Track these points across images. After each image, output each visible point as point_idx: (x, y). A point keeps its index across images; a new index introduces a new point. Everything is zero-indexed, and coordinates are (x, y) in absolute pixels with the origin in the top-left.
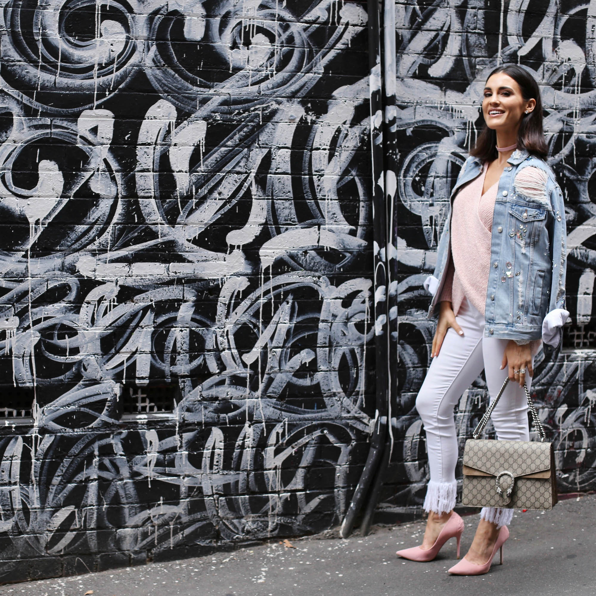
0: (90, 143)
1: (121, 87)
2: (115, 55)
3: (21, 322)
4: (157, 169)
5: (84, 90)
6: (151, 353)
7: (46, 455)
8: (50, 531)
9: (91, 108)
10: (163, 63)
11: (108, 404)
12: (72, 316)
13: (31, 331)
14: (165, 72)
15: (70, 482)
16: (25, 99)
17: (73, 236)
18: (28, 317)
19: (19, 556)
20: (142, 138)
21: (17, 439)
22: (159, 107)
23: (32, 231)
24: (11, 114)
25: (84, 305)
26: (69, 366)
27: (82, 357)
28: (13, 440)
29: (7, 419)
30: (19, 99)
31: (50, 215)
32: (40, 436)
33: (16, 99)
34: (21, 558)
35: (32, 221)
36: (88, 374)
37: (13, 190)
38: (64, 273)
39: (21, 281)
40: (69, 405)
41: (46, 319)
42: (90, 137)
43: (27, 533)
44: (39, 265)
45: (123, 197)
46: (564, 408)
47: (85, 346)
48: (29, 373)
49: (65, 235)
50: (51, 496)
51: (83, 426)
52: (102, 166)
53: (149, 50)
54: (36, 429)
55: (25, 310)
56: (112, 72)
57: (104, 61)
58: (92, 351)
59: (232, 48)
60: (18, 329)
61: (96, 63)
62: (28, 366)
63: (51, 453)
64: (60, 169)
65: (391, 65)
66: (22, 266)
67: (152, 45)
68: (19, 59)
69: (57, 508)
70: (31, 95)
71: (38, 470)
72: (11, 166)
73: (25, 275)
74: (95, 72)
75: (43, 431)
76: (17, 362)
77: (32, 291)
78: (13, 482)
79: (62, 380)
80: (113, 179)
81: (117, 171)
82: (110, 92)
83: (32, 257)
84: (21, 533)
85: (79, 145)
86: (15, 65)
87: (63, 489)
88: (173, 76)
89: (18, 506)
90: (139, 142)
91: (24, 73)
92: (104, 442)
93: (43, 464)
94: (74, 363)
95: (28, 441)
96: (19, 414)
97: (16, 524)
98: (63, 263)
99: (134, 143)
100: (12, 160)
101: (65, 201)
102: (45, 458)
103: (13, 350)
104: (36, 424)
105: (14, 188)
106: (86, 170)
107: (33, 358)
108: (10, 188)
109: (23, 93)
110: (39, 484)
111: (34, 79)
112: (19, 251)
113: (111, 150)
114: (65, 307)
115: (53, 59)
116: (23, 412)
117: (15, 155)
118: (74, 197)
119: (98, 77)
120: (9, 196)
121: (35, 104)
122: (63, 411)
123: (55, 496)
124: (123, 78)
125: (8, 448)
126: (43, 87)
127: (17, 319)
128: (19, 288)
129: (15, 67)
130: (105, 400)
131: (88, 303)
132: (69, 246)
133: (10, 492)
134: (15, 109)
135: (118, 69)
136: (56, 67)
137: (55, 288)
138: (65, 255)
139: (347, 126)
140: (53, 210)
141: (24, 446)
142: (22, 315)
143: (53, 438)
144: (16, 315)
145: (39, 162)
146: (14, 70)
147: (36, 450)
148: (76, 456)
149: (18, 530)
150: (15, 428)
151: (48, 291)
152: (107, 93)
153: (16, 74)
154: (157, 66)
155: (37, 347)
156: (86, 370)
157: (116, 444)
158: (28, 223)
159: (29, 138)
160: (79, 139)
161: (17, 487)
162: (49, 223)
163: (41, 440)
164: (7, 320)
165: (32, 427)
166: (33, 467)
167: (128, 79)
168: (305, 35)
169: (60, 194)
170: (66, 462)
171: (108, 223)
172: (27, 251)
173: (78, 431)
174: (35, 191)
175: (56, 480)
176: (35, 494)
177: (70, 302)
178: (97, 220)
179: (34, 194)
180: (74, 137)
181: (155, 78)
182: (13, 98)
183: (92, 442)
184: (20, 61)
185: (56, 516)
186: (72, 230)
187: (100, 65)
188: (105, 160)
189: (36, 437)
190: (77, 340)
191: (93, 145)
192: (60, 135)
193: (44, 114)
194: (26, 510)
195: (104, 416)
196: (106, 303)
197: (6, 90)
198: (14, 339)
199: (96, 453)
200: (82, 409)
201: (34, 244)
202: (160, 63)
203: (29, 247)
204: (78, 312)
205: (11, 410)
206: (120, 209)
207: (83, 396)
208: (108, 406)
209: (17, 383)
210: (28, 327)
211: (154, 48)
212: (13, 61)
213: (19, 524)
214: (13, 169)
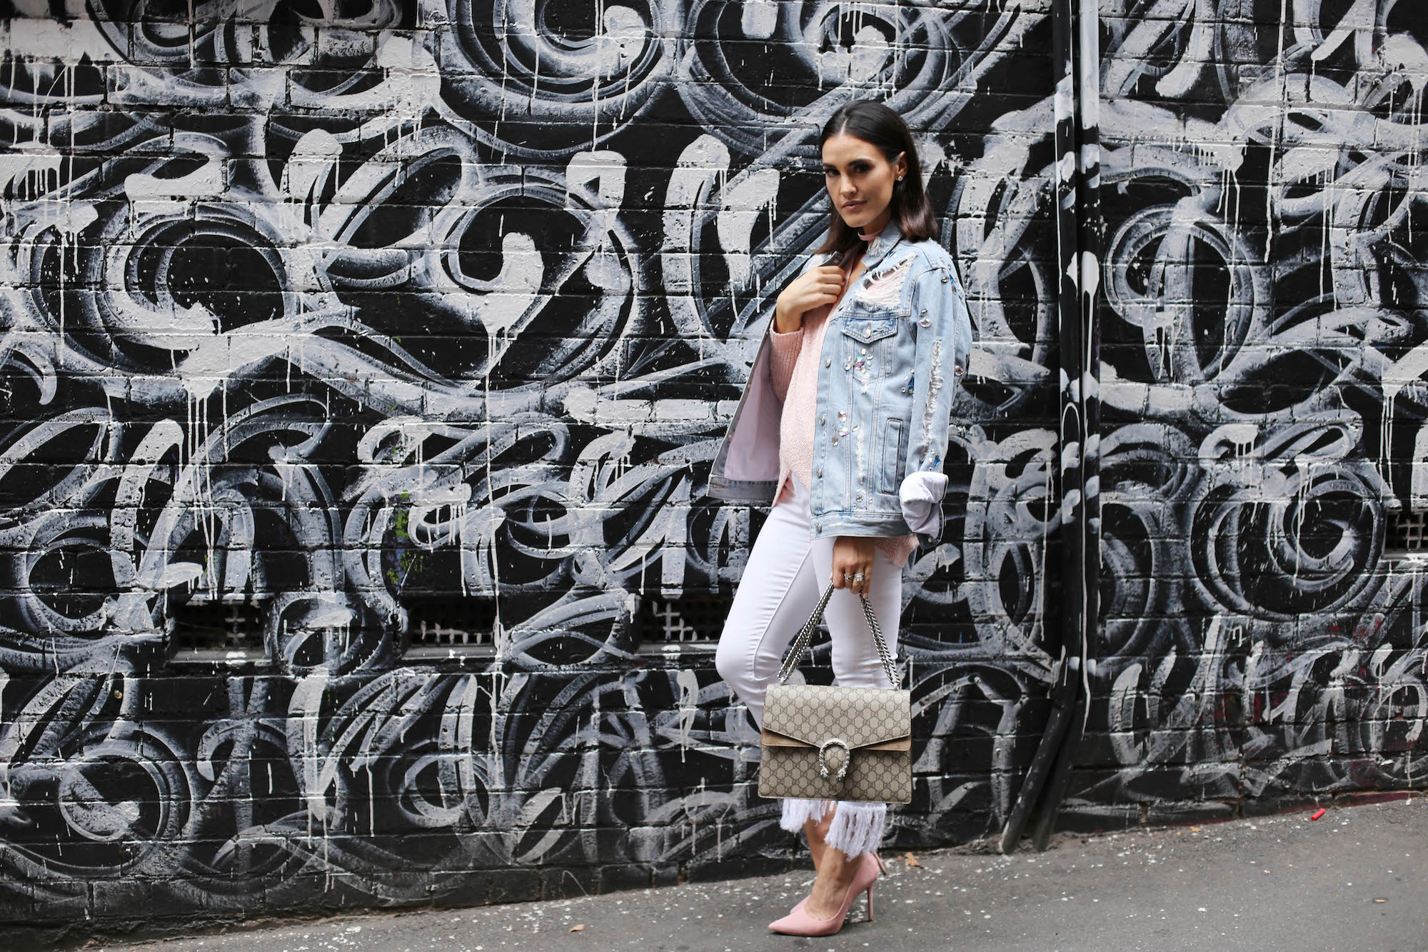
0: (587, 206)
1: (637, 114)
2: (628, 62)
3: (475, 492)
4: (696, 247)
5: (577, 119)
6: (687, 545)
7: (514, 706)
8: (522, 827)
9: (588, 149)
10: (707, 75)
11: (615, 626)
12: (556, 484)
13: (491, 507)
14: (709, 90)
15: (553, 750)
16: (481, 136)
17: (559, 356)
18: (485, 484)
19: (471, 865)
20: (672, 198)
21: (467, 679)
22: (700, 147)
23: (492, 348)
24: (458, 159)
25: (577, 467)
26: (552, 565)
27: (574, 551)
28: (461, 682)
29: (452, 647)
30: (471, 134)
31: (521, 321)
32: (504, 676)
33: (466, 135)
34: (475, 868)
35: (492, 330)
36: (582, 578)
37: (461, 281)
38: (544, 415)
39: (475, 427)
40: (551, 627)
41: (514, 488)
42: (587, 196)
43: (484, 829)
44: (503, 402)
45: (641, 293)
46: (1385, 651)
47: (578, 533)
48: (488, 574)
49: (545, 354)
50: (522, 772)
51: (575, 661)
52: (607, 243)
53: (683, 54)
54: (498, 664)
55: (481, 473)
56: (623, 91)
57: (610, 73)
58: (590, 542)
59: (822, 50)
60: (469, 503)
61: (597, 76)
62: (486, 563)
63: (522, 703)
64: (537, 248)
65: (1091, 77)
66: (477, 404)
67: (689, 46)
68: (471, 69)
69: (532, 791)
70: (490, 129)
71: (502, 730)
72: (457, 243)
73: (480, 418)
74: (595, 90)
75: (510, 667)
76: (467, 556)
77: (492, 443)
78: (461, 747)
79: (540, 587)
80: (625, 264)
81: (631, 251)
82: (620, 123)
83: (492, 389)
84: (474, 829)
85: (569, 209)
86: (464, 80)
87: (543, 760)
88: (724, 96)
89: (469, 786)
90: (668, 203)
91: (478, 92)
92: (609, 687)
93: (510, 719)
94: (560, 560)
95: (484, 682)
96: (472, 639)
97: (467, 814)
98: (543, 399)
99: (658, 205)
100: (460, 232)
101: (546, 299)
102: (512, 711)
103: (461, 537)
104: (499, 656)
105: (462, 278)
106: (579, 250)
107: (494, 550)
108: (456, 277)
109: (478, 125)
110: (503, 751)
111: (495, 103)
112: (471, 378)
113: (621, 216)
114: (547, 470)
115: (525, 70)
116: (479, 637)
117: (464, 224)
118: (560, 292)
119: (600, 98)
120: (455, 290)
121: (497, 143)
122: (542, 636)
123: (529, 772)
124: (641, 100)
125: (453, 693)
126: (510, 115)
127: (468, 487)
128: (470, 438)
129: (464, 84)
130: (612, 620)
131: (584, 464)
132: (552, 372)
133: (457, 763)
134: (465, 152)
135: (632, 86)
136: (531, 83)
137: (530, 439)
138: (546, 386)
139: (1017, 178)
140: (527, 314)
141: (479, 690)
142: (475, 481)
143: (526, 679)
144: (465, 481)
145: (504, 235)
146: (463, 88)
147: (498, 698)
148: (563, 708)
149: (469, 825)
150: (465, 661)
151: (518, 443)
152: (615, 124)
153: (466, 94)
154: (697, 80)
155: (500, 532)
156: (579, 571)
157: (629, 691)
158: (486, 335)
159: (488, 197)
160: (568, 199)
161: (469, 755)
162: (520, 335)
163: (507, 681)
164: (452, 489)
165: (493, 660)
166: (493, 724)
167: (650, 102)
168: (945, 29)
169: (538, 287)
170: (548, 717)
171: (616, 334)
172: (484, 380)
173: (567, 669)
174: (497, 283)
175: (531, 747)
176: (496, 767)
177: (554, 462)
178: (599, 330)
179: (495, 287)
180: (561, 196)
181: (695, 99)
182: (462, 132)
183: (590, 686)
184: (472, 73)
185: (531, 804)
186: (557, 345)
187: (603, 78)
188: (611, 233)
189: (499, 677)
190: (565, 523)
191: (592, 209)
192: (538, 192)
193: (511, 159)
194: (482, 793)
195: (608, 646)
196: (613, 465)
197: (449, 120)
198: (463, 520)
199: (596, 704)
200: (573, 634)
201: (496, 368)
202: (702, 74)
203: (486, 371)
204: (566, 477)
205: (458, 632)
206: (635, 313)
207: (576, 612)
208: (616, 631)
209: (467, 590)
210: (486, 501)
211: (692, 52)
212: (460, 74)
213: (472, 815)
214: (461, 248)
